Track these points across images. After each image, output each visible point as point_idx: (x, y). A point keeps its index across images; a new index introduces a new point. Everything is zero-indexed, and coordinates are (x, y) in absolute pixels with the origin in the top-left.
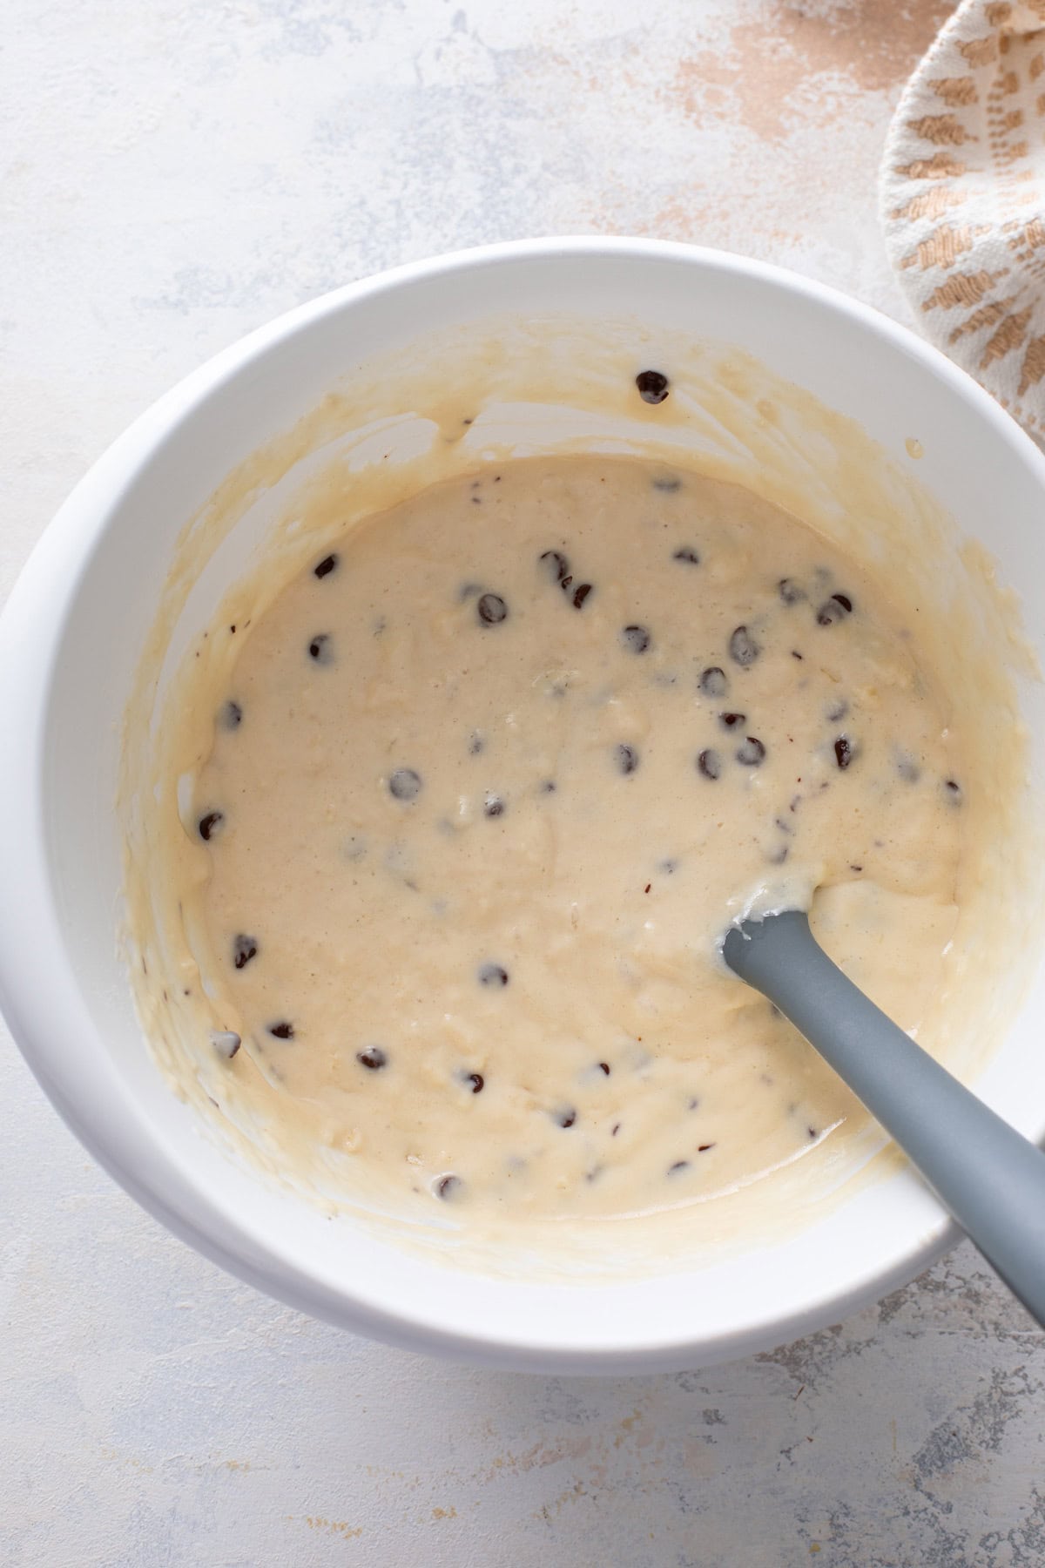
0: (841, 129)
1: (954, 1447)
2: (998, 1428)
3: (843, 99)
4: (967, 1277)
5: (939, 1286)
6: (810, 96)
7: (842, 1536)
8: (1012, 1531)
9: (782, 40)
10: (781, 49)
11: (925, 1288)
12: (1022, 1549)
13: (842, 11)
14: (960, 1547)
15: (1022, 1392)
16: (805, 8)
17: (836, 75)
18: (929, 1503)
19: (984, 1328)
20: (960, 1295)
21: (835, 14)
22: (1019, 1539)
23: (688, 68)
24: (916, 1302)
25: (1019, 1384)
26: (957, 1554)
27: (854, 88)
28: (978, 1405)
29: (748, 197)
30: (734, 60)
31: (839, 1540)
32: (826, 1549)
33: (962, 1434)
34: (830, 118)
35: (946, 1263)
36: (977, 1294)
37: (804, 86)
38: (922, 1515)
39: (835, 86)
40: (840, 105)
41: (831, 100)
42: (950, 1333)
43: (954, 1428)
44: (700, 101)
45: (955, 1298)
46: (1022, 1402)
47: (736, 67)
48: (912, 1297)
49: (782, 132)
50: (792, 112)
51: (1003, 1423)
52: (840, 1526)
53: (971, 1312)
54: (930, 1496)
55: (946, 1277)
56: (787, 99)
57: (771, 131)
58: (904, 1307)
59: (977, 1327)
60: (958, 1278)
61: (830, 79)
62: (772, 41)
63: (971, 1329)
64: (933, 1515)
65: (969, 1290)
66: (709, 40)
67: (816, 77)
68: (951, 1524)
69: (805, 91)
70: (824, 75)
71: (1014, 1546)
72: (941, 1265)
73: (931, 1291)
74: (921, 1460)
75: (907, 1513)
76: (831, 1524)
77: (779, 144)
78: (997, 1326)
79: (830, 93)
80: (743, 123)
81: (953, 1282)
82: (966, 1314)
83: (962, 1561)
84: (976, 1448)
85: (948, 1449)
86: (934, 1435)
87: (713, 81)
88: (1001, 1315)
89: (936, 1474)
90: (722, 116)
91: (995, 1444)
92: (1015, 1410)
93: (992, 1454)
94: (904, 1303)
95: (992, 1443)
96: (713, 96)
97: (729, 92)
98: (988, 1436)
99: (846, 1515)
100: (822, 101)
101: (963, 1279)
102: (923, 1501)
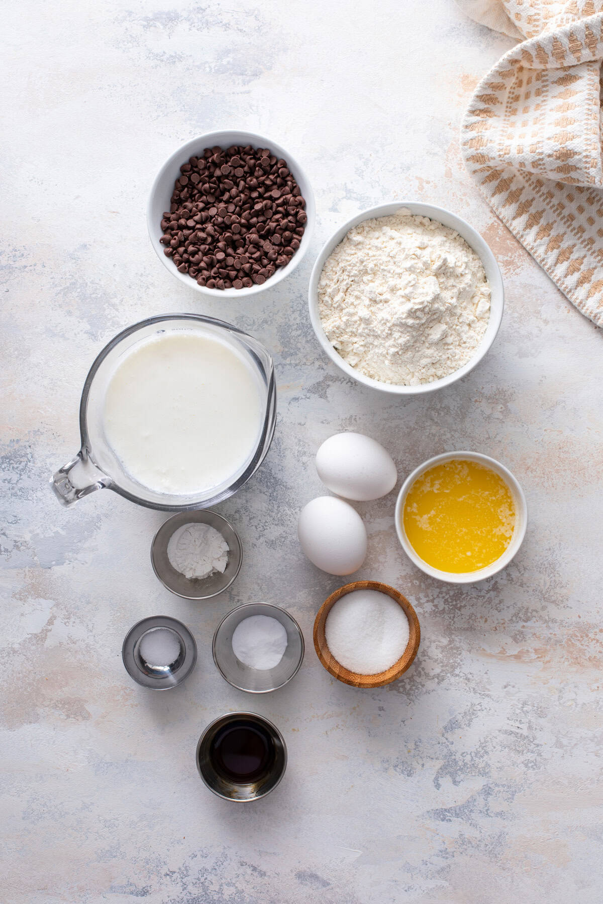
1: (456, 725)
2: (470, 720)
4: (466, 673)
5: (457, 675)
7: (418, 748)
8: (471, 752)
12: (474, 758)
14: (455, 755)
15: (480, 710)
18: (446, 741)
19: (470, 689)
22: (473, 754)
24: (449, 680)
25: (479, 707)
26: (453, 757)
28: (465, 713)
31: (417, 749)
32: (413, 751)
33: (459, 721)
38: (444, 744)
42: (459, 690)
43: (457, 719)
45: (461, 679)
46: (479, 713)
51: (472, 719)
52: (417, 745)
53: (466, 684)
54: (447, 739)
58: (445, 681)
59: (468, 689)
60: (464, 673)
64: (447, 745)
65: (467, 677)
68: (453, 748)
71: (471, 756)
72: (458, 669)
74: (445, 728)
75: (439, 743)
76: (415, 745)
78: (474, 689)
81: (461, 674)
82: (464, 685)
83: (455, 759)
84: (463, 726)
85: (454, 725)
86: (450, 721)
89: (449, 733)
91: (469, 725)
92: (477, 716)
93: (468, 728)
95: (468, 725)
98: (467, 722)
99: (420, 742)
102: (445, 740)
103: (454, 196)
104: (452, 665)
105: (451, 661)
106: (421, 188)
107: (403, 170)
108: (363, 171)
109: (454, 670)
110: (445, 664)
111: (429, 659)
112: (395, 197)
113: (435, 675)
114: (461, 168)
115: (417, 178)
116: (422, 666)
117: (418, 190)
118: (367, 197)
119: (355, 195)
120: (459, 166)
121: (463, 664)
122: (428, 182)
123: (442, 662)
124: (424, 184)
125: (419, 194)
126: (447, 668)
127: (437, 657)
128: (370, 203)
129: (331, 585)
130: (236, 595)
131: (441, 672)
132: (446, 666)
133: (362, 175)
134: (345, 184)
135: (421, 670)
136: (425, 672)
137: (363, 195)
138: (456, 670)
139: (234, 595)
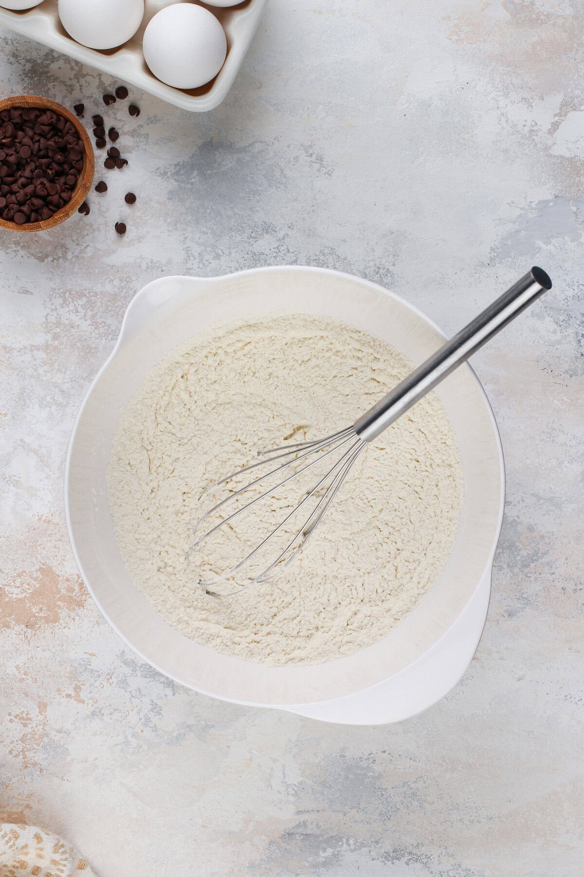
0: (15, 570)
3: (12, 584)
5: (28, 61)
6: (27, 587)
9: (37, 614)
10: (38, 610)
11: (34, 61)
13: (9, 627)
16: (25, 629)
17: (14, 596)
19: (12, 43)
20: (21, 57)
21: (12, 626)
23: (81, 604)
24: (39, 55)
27: (7, 588)
29: (60, 540)
30: (59, 606)
34: (19, 575)
35: (25, 70)
36: (13, 57)
37: (29, 591)
39: (16, 591)
40: (14, 581)
41: (18, 584)
42: (26, 42)
44: (76, 588)
45: (23, 56)
47: (59, 603)
48: (40, 58)
49: (41, 569)
50: (35, 579)
53: (17, 50)
55: (25, 64)
56: (37, 586)
57: (46, 571)
58: (44, 54)
59: (15, 43)
60: (20, 64)
61: (17, 594)
62: (42, 614)
63: (18, 43)
65: (16, 58)
66: (70, 617)
67: (23, 595)
69: (29, 589)
70: (20, 596)
72: (27, 69)
73: (32, 60)
77: (43, 564)
78: (7, 43)
79: (18, 587)
80: (58, 576)
81: (23, 62)
82: (19, 49)
87: (71, 597)
88: (5, 47)
90: (68, 580)
94: (44, 55)
96: (70, 590)
97: (63, 591)
100: (22, 584)
101: (18, 63)
103: (36, 679)
104: (35, 74)
105: (36, 79)
106: (77, 689)
107: (100, 712)
108: (152, 710)
109: (33, 67)
110: (44, 75)
111: (64, 82)
112: (111, 678)
113: (58, 61)
114: (27, 714)
115: (83, 702)
116: (74, 72)
117: (81, 686)
118: (146, 677)
119: (163, 680)
120: (29, 716)
121: (20, 75)
122: (68, 696)
123: (48, 77)
124: (73, 694)
125: (80, 682)
126: (41, 70)
127: (55, 83)
128: (142, 669)
129: (192, 176)
130: (314, 162)
131: (50, 64)
132: (42, 73)
133: (153, 705)
134: (174, 694)
135: (75, 67)
136: (70, 64)
137: (152, 680)
138: (30, 68)
139: (317, 163)
